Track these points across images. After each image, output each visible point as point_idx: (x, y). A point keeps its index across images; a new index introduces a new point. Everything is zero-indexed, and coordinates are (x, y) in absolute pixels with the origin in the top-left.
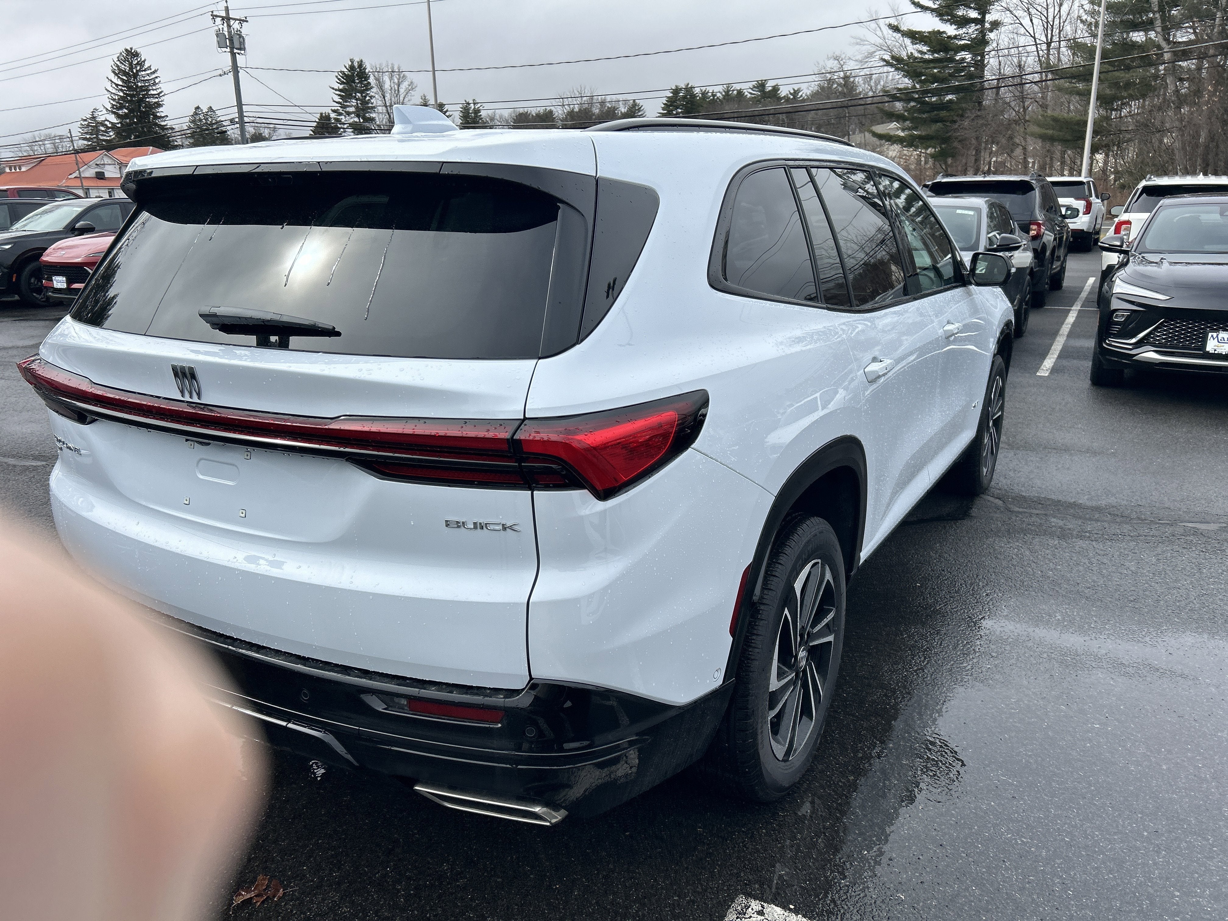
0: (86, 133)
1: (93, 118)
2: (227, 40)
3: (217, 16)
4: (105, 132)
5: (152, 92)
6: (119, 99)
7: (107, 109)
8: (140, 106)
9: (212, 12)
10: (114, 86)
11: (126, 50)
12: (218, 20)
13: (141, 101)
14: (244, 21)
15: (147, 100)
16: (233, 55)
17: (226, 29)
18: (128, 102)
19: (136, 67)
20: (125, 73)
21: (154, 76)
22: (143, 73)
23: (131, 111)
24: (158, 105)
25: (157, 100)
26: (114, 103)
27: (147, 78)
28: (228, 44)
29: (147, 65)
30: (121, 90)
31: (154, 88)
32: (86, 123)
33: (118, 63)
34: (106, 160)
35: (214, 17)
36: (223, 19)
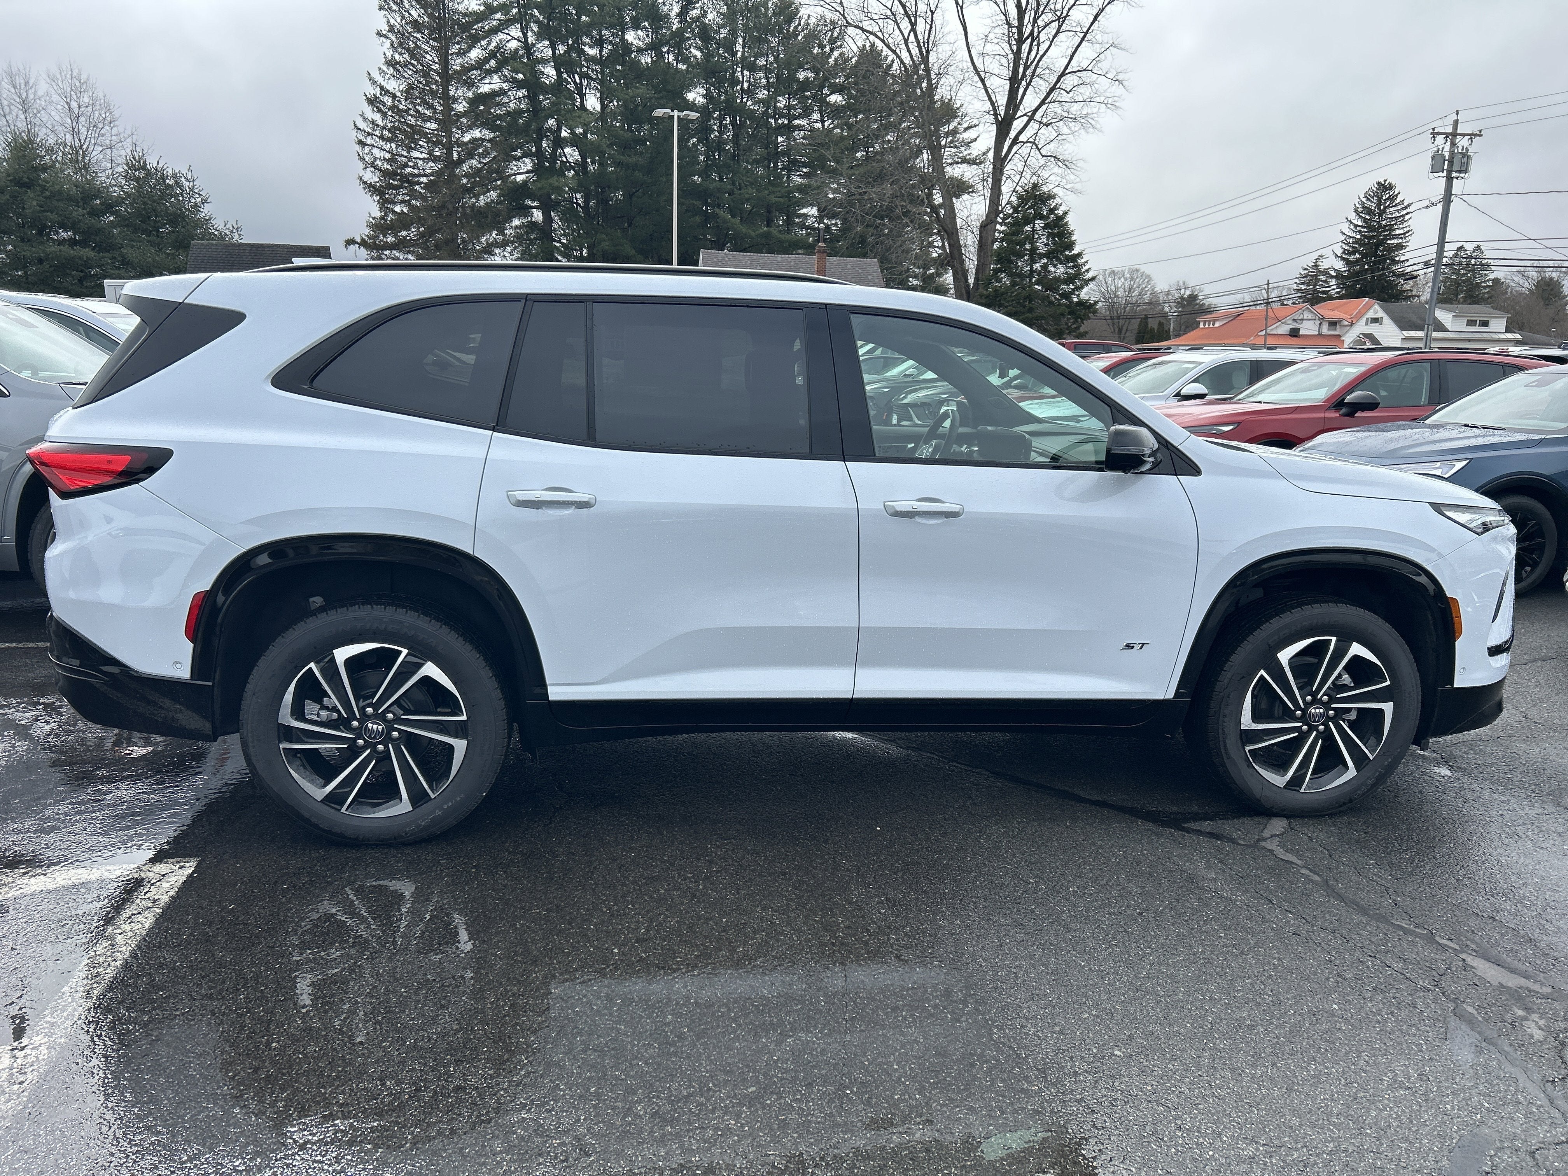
0: (1302, 284)
1: (1316, 266)
2: (1446, 163)
3: (1439, 134)
4: (1325, 282)
5: (1397, 232)
6: (1353, 243)
7: (1336, 256)
8: (1377, 249)
9: (1434, 129)
10: (1352, 227)
11: (1379, 183)
12: (1440, 139)
13: (1381, 243)
14: (1476, 135)
15: (1389, 242)
16: (1450, 180)
17: (1447, 148)
18: (1364, 245)
19: (1385, 203)
20: (1369, 211)
21: (1404, 212)
22: (1391, 209)
23: (1364, 256)
24: (1400, 247)
25: (1400, 241)
26: (1346, 248)
27: (1397, 214)
28: (1446, 167)
29: (1399, 199)
30: (1360, 232)
31: (1401, 226)
32: (1306, 272)
33: (1364, 200)
34: (1307, 315)
35: (1434, 135)
36: (1447, 135)
